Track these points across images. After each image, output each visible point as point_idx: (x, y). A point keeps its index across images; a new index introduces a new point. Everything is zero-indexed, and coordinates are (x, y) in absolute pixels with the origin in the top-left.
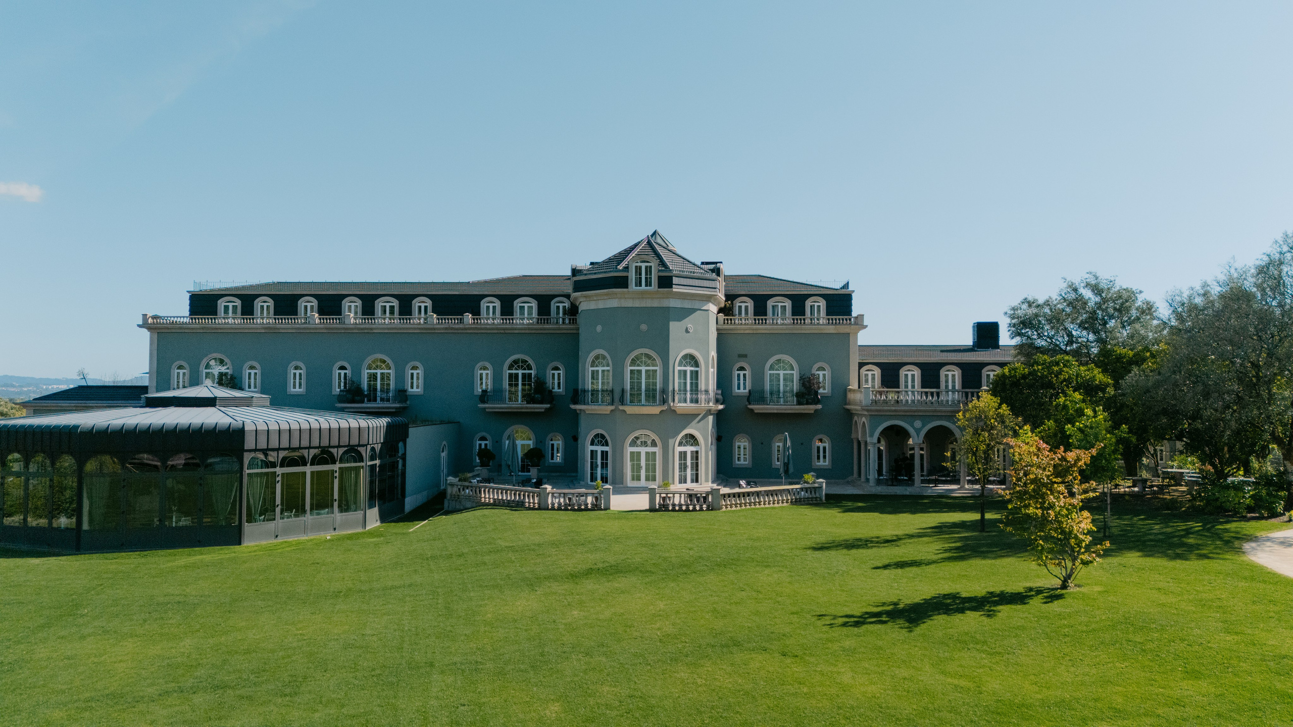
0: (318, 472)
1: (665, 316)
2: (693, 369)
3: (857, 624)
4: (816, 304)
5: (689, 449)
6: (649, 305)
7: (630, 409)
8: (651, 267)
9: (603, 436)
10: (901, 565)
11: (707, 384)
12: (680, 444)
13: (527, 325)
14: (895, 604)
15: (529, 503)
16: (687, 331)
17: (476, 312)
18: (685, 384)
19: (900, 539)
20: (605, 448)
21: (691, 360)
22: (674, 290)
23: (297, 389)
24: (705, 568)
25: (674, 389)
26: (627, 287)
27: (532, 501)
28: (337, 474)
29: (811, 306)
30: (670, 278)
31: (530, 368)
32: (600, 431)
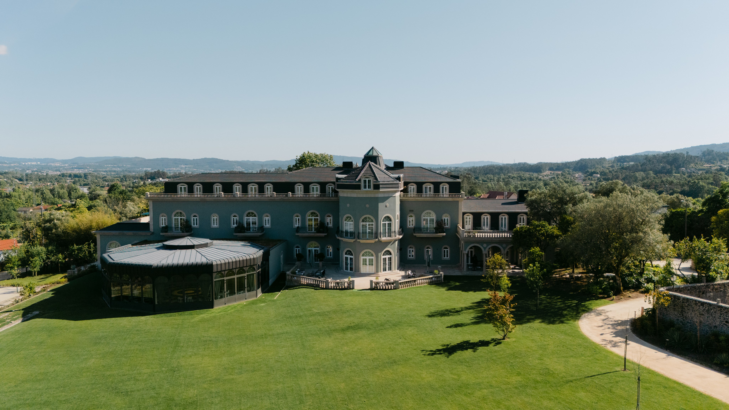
0: (239, 277)
1: (376, 201)
2: (389, 222)
3: (433, 354)
4: (445, 186)
5: (387, 257)
6: (369, 196)
7: (362, 241)
8: (370, 180)
9: (350, 251)
10: (457, 326)
11: (395, 228)
12: (384, 255)
13: (316, 197)
14: (448, 345)
15: (322, 286)
16: (386, 207)
17: (293, 191)
18: (385, 229)
19: (462, 310)
20: (351, 257)
21: (388, 218)
22: (380, 190)
23: (215, 226)
24: (389, 326)
25: (380, 232)
26: (360, 189)
27: (322, 285)
28: (246, 277)
29: (442, 187)
30: (379, 185)
31: (317, 216)
32: (349, 249)
